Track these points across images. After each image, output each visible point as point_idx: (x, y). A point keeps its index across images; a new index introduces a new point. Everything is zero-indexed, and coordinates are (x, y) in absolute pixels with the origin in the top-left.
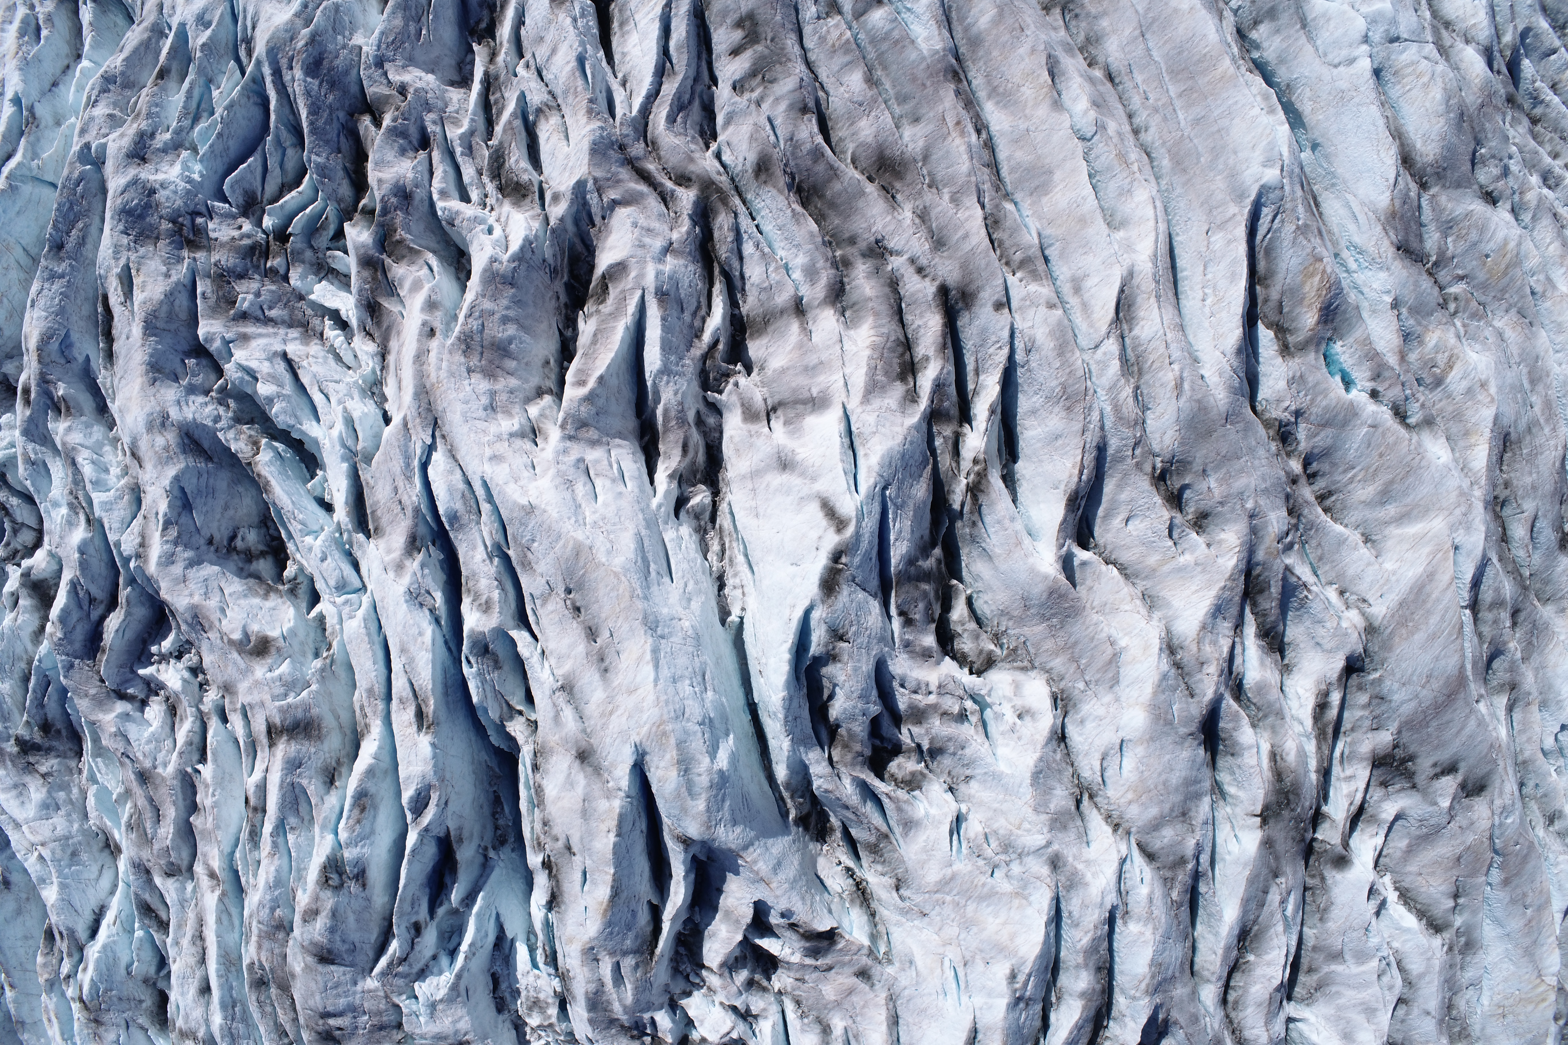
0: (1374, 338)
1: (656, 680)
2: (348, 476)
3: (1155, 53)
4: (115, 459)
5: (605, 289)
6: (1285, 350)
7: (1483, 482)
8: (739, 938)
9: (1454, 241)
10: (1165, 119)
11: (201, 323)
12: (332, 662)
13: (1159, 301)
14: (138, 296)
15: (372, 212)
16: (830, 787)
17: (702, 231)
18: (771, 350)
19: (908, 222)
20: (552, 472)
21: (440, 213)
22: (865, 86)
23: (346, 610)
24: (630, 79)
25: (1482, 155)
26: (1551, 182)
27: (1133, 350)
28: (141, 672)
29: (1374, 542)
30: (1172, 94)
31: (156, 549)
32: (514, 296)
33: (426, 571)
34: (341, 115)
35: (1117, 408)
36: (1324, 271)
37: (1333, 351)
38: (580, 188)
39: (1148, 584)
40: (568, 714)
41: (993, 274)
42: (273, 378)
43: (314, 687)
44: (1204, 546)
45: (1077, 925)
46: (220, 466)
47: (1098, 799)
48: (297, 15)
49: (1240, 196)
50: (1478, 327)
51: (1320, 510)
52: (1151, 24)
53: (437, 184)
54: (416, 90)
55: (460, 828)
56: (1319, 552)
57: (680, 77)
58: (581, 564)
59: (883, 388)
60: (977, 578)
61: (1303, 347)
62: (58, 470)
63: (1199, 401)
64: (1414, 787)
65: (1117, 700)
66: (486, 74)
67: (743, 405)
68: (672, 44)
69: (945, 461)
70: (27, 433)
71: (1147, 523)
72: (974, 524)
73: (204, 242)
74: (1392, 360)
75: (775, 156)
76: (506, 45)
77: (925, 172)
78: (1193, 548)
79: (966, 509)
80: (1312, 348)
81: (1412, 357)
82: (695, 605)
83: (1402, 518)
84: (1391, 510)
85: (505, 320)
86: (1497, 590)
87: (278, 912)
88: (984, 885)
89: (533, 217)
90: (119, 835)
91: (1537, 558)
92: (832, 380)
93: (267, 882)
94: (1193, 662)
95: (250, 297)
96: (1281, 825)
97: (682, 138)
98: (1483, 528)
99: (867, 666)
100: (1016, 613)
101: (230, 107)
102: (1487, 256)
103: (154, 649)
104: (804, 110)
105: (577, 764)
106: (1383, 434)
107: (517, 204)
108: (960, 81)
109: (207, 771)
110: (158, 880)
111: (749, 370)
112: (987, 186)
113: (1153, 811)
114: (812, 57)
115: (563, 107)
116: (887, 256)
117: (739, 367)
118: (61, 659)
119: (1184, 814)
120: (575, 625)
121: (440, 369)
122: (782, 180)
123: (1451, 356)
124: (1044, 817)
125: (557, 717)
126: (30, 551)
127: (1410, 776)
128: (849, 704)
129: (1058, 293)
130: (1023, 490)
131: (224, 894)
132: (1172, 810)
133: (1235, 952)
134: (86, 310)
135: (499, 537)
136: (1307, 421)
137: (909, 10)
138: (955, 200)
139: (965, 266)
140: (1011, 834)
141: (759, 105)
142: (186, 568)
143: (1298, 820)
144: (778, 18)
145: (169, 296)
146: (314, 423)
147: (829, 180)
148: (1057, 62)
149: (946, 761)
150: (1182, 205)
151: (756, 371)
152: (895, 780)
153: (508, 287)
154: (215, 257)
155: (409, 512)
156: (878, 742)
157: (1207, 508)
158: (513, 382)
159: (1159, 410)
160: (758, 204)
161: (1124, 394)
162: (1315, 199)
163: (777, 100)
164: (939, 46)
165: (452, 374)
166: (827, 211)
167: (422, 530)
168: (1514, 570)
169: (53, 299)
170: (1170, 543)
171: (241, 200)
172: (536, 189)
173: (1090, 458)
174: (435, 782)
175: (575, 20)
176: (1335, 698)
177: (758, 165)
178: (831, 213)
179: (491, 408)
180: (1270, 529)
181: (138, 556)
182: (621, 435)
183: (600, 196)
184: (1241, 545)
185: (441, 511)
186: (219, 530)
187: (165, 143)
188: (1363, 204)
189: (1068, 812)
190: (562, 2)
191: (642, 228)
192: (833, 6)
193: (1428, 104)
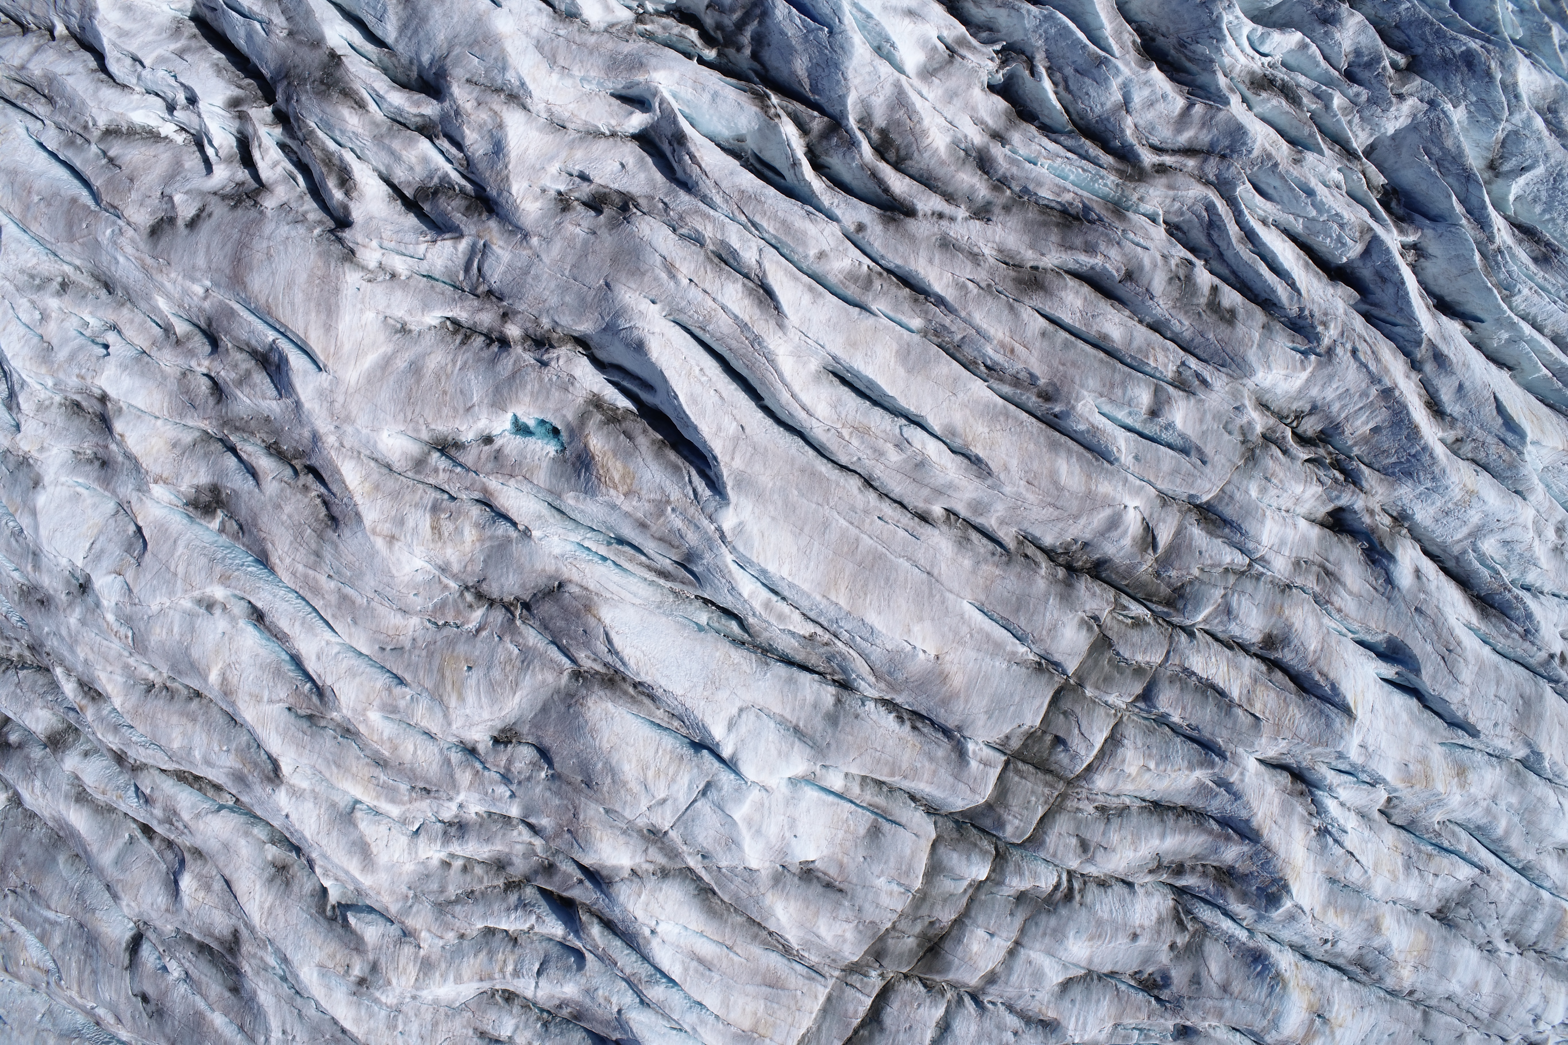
0: (524, 490)
3: (906, 565)
5: (1139, 53)
6: (596, 403)
9: (511, 653)
10: (853, 509)
17: (1116, 147)
21: (1294, 30)
22: (1104, 331)
25: (541, 769)
29: (397, 331)
30: (865, 537)
34: (1420, 51)
35: (706, 216)
36: (615, 488)
37: (553, 443)
38: (1223, 101)
39: (567, 138)
41: (886, 246)
44: (548, 186)
49: (740, 482)
50: (431, 600)
52: (931, 589)
53: (1315, 52)
54: (1390, 105)
57: (1234, 241)
59: (892, 108)
61: (583, 418)
63: (643, 274)
64: (215, 193)
65: (527, 34)
66: (1358, 158)
67: (973, 49)
68: (1262, 262)
71: (607, 170)
74: (494, 483)
75: (1117, 224)
78: (554, 179)
80: (574, 424)
81: (475, 511)
83: (386, 363)
84: (401, 364)
86: (253, 387)
89: (1233, 66)
92: (932, 92)
94: (488, 101)
96: (315, 65)
97: (1190, 202)
102: (470, 668)
104: (1129, 276)
106: (455, 410)
107: (1252, 73)
108: (1039, 395)
111: (991, 83)
112: (947, 321)
116: (972, 215)
117: (1000, 77)
122: (1096, 210)
123: (440, 538)
127: (224, 197)
136: (531, 366)
138: (962, 287)
139: (912, 239)
141: (1164, 256)
143: (303, 81)
144: (1211, 336)
147: (1063, 238)
148: (980, 476)
151: (986, 85)
157: (567, 215)
161: (709, 227)
164: (1079, 406)
166: (1044, 217)
172: (1249, 94)
175: (1342, 226)
176: (338, 195)
178: (1040, 217)
180: (501, 243)
183: (1205, 106)
184: (516, 210)
188: (623, 602)
190: (1361, 232)
191: (1157, 101)
192: (1181, 384)
193: (631, 750)
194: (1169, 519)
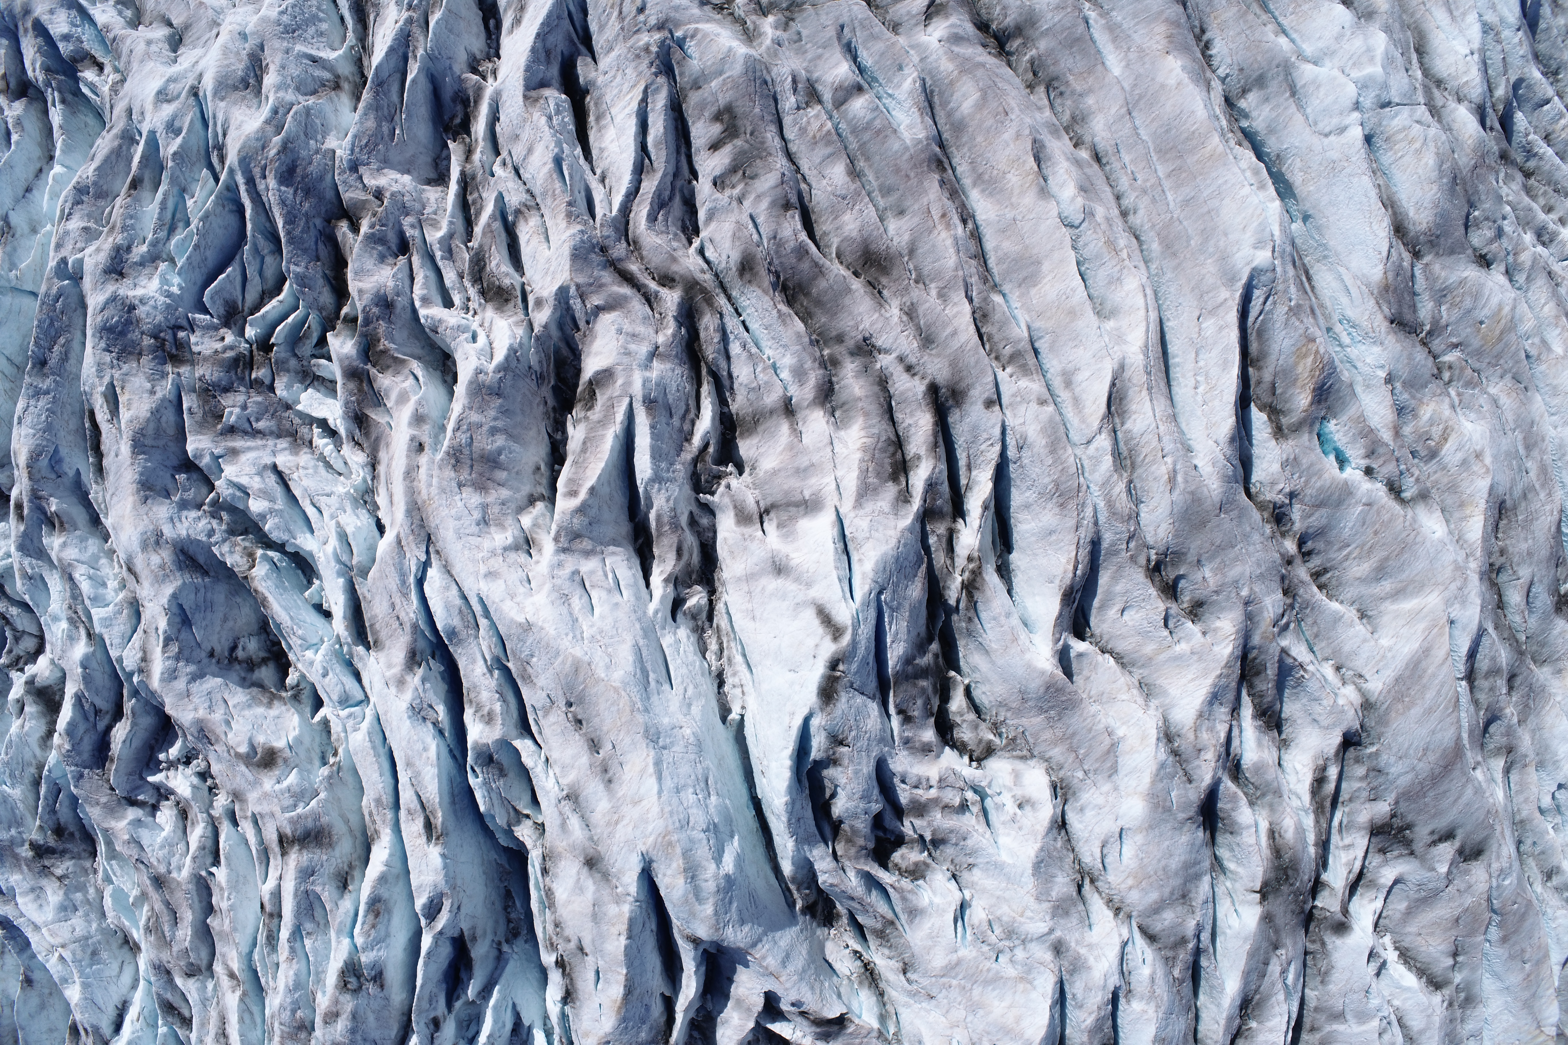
0: (1368, 413)
1: (660, 792)
2: (345, 591)
3: (1142, 132)
4: (111, 572)
5: (592, 395)
6: (1279, 432)
7: (1478, 553)
8: (751, 1025)
9: (1448, 309)
10: (1154, 200)
11: (190, 439)
12: (339, 769)
13: (1150, 394)
14: (125, 415)
15: (355, 320)
16: (835, 881)
17: (688, 331)
18: (761, 450)
19: (896, 319)
20: (548, 587)
21: (422, 321)
22: (847, 179)
23: (350, 723)
24: (609, 175)
25: (1475, 218)
26: (1546, 238)
27: (1126, 443)
28: (150, 779)
29: (1369, 617)
30: (1161, 174)
31: (158, 665)
32: (501, 406)
33: (428, 685)
34: (318, 222)
35: (1110, 504)
36: (1317, 352)
37: (1327, 430)
38: (562, 294)
39: (1145, 672)
40: (574, 822)
41: (983, 372)
42: (265, 494)
43: (322, 795)
44: (1200, 635)
45: (1081, 1007)
46: (216, 579)
47: (1099, 884)
48: (268, 122)
49: (1231, 280)
50: (1473, 395)
51: (1315, 589)
52: (1138, 101)
53: (418, 291)
54: (392, 195)
55: (474, 928)
56: (1315, 629)
57: (659, 175)
58: (581, 679)
59: (875, 491)
60: (975, 669)
61: (1296, 429)
62: (55, 583)
63: (1192, 493)
64: (1412, 853)
65: (1116, 789)
66: (463, 174)
67: (735, 507)
68: (650, 140)
69: (940, 559)
70: (22, 548)
71: (1142, 614)
72: (970, 620)
73: (188, 356)
74: (1386, 436)
75: (759, 255)
76: (481, 143)
77: (911, 267)
78: (1189, 637)
79: (962, 605)
80: (1306, 429)
81: (1407, 430)
82: (696, 710)
83: (1397, 594)
84: (1387, 586)
85: (493, 431)
86: (1493, 659)
87: (299, 1014)
88: (989, 970)
89: (517, 324)
90: (137, 935)
91: (1533, 622)
92: (824, 483)
93: (287, 986)
94: (1191, 749)
95: (237, 410)
96: (1280, 900)
97: (664, 236)
98: (1478, 601)
99: (868, 768)
100: (1014, 705)
101: (205, 218)
102: (1481, 323)
103: (162, 756)
104: (787, 206)
105: (585, 870)
106: (1378, 512)
107: (500, 309)
108: (944, 170)
109: (221, 874)
110: (179, 981)
111: (741, 469)
112: (974, 280)
113: (1154, 896)
114: (793, 148)
115: (542, 207)
116: (875, 353)
117: (730, 468)
118: (70, 769)
119: (1184, 896)
120: (577, 737)
121: (430, 485)
122: (767, 280)
123: (1446, 428)
124: (1046, 906)
125: (563, 825)
126: (33, 657)
127: (1407, 843)
128: (851, 805)
129: (1048, 387)
130: (1018, 581)
131: (244, 994)
132: (1172, 893)
133: (1238, 1021)
134: (73, 424)
135: (498, 651)
136: (1302, 502)
137: (890, 96)
138: (942, 295)
139: (954, 363)
140: (1014, 921)
141: (740, 201)
142: (189, 682)
143: (1297, 893)
144: (757, 110)
145: (156, 412)
146: (308, 535)
147: (815, 278)
148: (1043, 146)
149: (949, 851)
150: (1172, 290)
151: (747, 470)
152: (899, 869)
153: (495, 397)
154: (199, 372)
155: (408, 628)
156: (881, 834)
157: (1202, 597)
158: (505, 493)
159: (1153, 504)
160: (743, 302)
161: (1117, 490)
162: (1307, 273)
163: (759, 197)
164: (922, 135)
165: (443, 491)
166: (813, 309)
167: (422, 644)
168: (1510, 637)
169: (40, 415)
170: (1166, 633)
171: (222, 311)
172: (519, 293)
173: (1084, 554)
174: (446, 890)
175: (550, 118)
176: (1333, 772)
177: (742, 264)
178: (818, 312)
179: (484, 522)
180: (1266, 614)
181: (141, 671)
182: (615, 542)
183: (583, 302)
184: (1237, 632)
185: (439, 626)
186: (219, 642)
187: (142, 256)
188: (1355, 277)
189: (1071, 898)
190: (536, 100)
191: (627, 334)
192: (813, 95)
193: (1420, 171)
194: (903, 11)
